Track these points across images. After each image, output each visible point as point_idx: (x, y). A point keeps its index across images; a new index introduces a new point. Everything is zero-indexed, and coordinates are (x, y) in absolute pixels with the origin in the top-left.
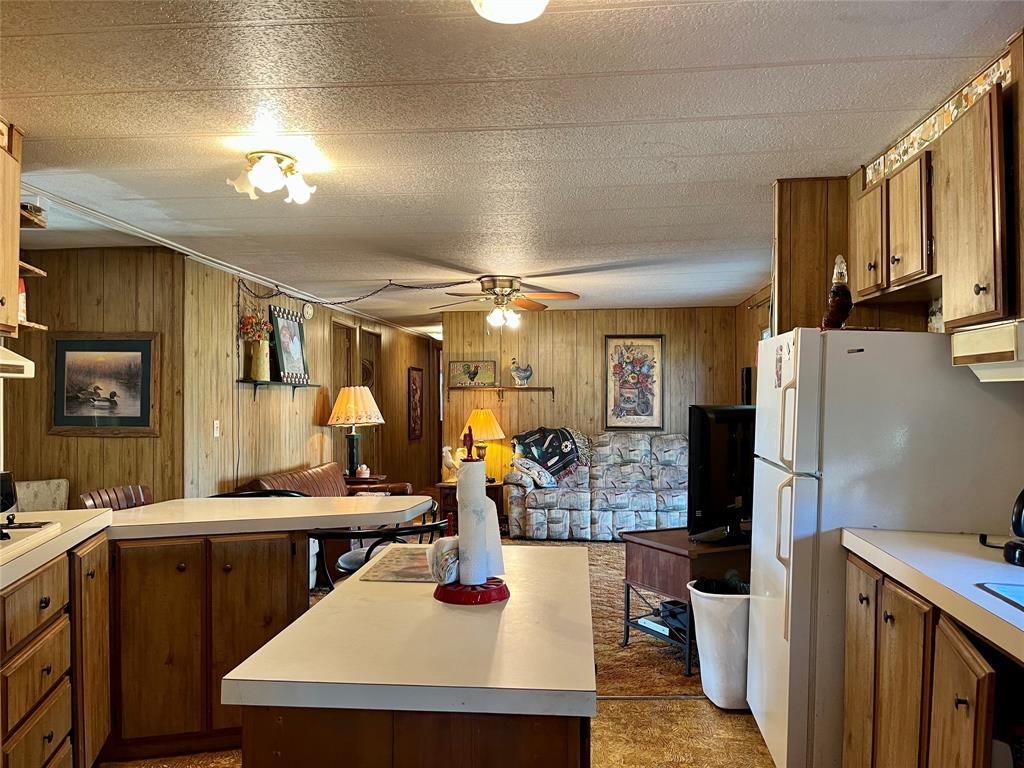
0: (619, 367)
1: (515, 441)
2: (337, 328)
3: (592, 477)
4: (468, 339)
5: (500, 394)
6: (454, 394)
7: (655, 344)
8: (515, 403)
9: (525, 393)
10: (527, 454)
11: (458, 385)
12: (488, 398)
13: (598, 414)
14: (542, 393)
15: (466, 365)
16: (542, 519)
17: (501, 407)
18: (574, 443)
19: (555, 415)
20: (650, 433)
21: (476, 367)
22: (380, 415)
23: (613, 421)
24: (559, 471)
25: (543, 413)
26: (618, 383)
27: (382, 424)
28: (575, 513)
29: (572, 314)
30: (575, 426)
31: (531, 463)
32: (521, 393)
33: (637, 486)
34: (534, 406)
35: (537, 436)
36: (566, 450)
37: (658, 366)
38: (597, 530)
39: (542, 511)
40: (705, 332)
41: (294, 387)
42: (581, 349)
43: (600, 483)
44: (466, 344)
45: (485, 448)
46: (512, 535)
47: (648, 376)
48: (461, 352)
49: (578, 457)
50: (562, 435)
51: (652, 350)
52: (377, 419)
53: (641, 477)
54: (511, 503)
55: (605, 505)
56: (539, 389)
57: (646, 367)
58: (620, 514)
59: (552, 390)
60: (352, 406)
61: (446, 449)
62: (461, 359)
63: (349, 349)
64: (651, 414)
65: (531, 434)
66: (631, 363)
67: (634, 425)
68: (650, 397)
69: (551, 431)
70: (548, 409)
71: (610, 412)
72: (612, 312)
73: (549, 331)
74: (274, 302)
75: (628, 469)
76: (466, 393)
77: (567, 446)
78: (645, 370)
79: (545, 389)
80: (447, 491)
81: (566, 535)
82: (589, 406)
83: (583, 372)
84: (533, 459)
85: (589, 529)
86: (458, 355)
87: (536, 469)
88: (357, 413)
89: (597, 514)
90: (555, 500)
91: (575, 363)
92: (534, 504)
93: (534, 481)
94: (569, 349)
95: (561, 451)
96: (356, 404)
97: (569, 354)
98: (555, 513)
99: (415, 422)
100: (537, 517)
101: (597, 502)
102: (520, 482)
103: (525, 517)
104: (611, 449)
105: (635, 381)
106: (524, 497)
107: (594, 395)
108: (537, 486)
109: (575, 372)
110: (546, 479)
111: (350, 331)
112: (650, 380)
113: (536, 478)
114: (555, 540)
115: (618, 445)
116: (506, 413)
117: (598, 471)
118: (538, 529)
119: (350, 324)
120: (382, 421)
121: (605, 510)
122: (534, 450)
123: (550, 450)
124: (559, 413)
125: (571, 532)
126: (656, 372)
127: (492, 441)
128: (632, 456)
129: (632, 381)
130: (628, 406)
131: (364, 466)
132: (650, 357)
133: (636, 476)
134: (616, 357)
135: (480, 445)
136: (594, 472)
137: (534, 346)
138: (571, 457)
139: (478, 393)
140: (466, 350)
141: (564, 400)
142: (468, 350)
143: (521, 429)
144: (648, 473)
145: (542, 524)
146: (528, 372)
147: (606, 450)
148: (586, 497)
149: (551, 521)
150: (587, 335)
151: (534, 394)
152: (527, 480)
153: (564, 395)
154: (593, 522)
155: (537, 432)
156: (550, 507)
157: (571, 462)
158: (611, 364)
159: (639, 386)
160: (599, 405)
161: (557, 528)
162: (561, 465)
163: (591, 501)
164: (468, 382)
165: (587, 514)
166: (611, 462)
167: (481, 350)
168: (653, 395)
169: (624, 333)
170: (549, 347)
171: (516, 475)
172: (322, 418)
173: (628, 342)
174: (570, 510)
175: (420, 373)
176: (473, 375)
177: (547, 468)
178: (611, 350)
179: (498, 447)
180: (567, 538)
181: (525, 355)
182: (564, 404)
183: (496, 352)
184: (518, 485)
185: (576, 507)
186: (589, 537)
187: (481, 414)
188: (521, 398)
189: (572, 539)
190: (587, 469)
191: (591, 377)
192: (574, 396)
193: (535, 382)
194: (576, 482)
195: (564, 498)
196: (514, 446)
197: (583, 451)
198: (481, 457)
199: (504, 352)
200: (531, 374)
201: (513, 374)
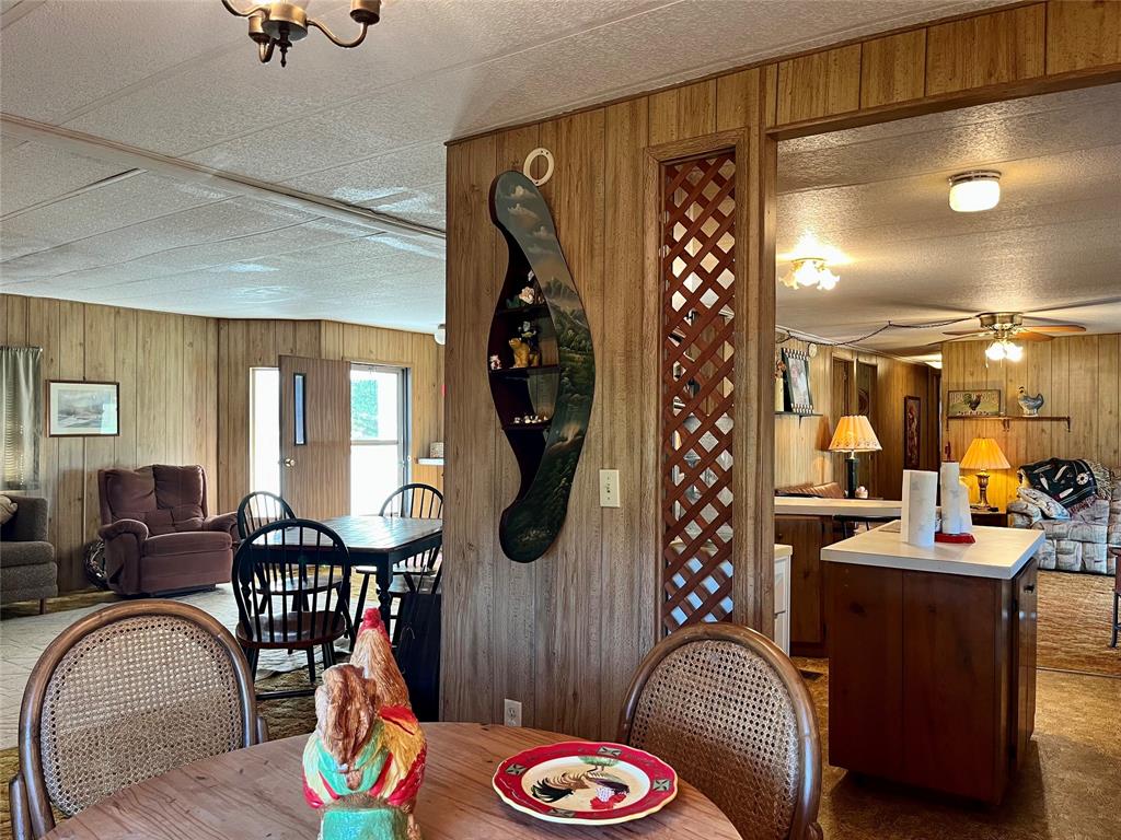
1: (1022, 471)
2: (836, 362)
3: (1113, 511)
4: (969, 369)
5: (1006, 423)
6: (953, 423)
8: (1023, 433)
9: (1036, 423)
10: (1034, 483)
11: (959, 414)
12: (993, 427)
14: (1055, 423)
16: (1049, 549)
17: (1006, 437)
18: (1092, 475)
19: (1071, 446)
22: (877, 441)
24: (1073, 503)
25: (1059, 443)
28: (1088, 545)
29: (1092, 340)
30: (1095, 458)
31: (1038, 493)
32: (1030, 423)
34: (1046, 437)
35: (1048, 467)
36: (1081, 483)
39: (1050, 542)
41: (802, 417)
42: (1104, 376)
44: (967, 373)
45: (987, 477)
48: (961, 381)
49: (1096, 490)
50: (1077, 467)
52: (874, 445)
56: (1052, 419)
59: (1068, 419)
60: (852, 433)
62: (961, 389)
63: (846, 381)
65: (1041, 465)
69: (1063, 463)
73: (1065, 358)
74: (786, 345)
76: (967, 422)
77: (1083, 479)
79: (1058, 419)
81: (1078, 567)
82: (1111, 437)
83: (1106, 401)
84: (1042, 489)
85: (1105, 563)
86: (958, 384)
87: (1045, 499)
88: (856, 439)
90: (1065, 531)
91: (1095, 390)
93: (1042, 511)
94: (1089, 375)
95: (1076, 482)
96: (855, 432)
97: (1089, 381)
98: (1064, 544)
100: (1043, 547)
101: (1116, 536)
102: (1025, 511)
107: (1118, 425)
108: (1045, 517)
109: (1096, 401)
110: (1056, 509)
111: (847, 364)
113: (1043, 508)
114: (1065, 571)
116: (1012, 443)
118: (1045, 559)
119: (848, 357)
120: (880, 448)
122: (1044, 481)
123: (1063, 482)
124: (1076, 443)
125: (1084, 564)
127: (996, 471)
131: (863, 488)
135: (982, 474)
136: (1116, 507)
137: (1046, 373)
138: (1088, 489)
139: (980, 422)
141: (1082, 430)
142: (969, 379)
145: (1050, 554)
146: (1038, 401)
148: (1103, 530)
149: (1059, 552)
150: (1110, 361)
151: (1046, 425)
152: (1033, 510)
153: (1082, 424)
154: (1110, 556)
155: (1047, 463)
156: (1059, 538)
157: (1088, 494)
161: (1067, 560)
162: (1075, 497)
163: (1108, 535)
165: (1105, 547)
167: (984, 379)
170: (1064, 374)
171: (1020, 504)
172: (823, 442)
174: (1083, 542)
175: (917, 402)
177: (1059, 500)
179: (1001, 478)
180: (1078, 569)
181: (1035, 384)
182: (1081, 436)
183: (1001, 382)
184: (1023, 514)
185: (1089, 539)
186: (1105, 572)
187: (983, 444)
188: (1030, 429)
189: (1084, 571)
190: (1107, 503)
191: (1115, 405)
192: (1095, 426)
193: (1047, 411)
194: (1092, 516)
195: (1075, 530)
196: (1021, 477)
197: (1102, 483)
198: (982, 486)
199: (1011, 381)
200: (1042, 403)
201: (1021, 403)
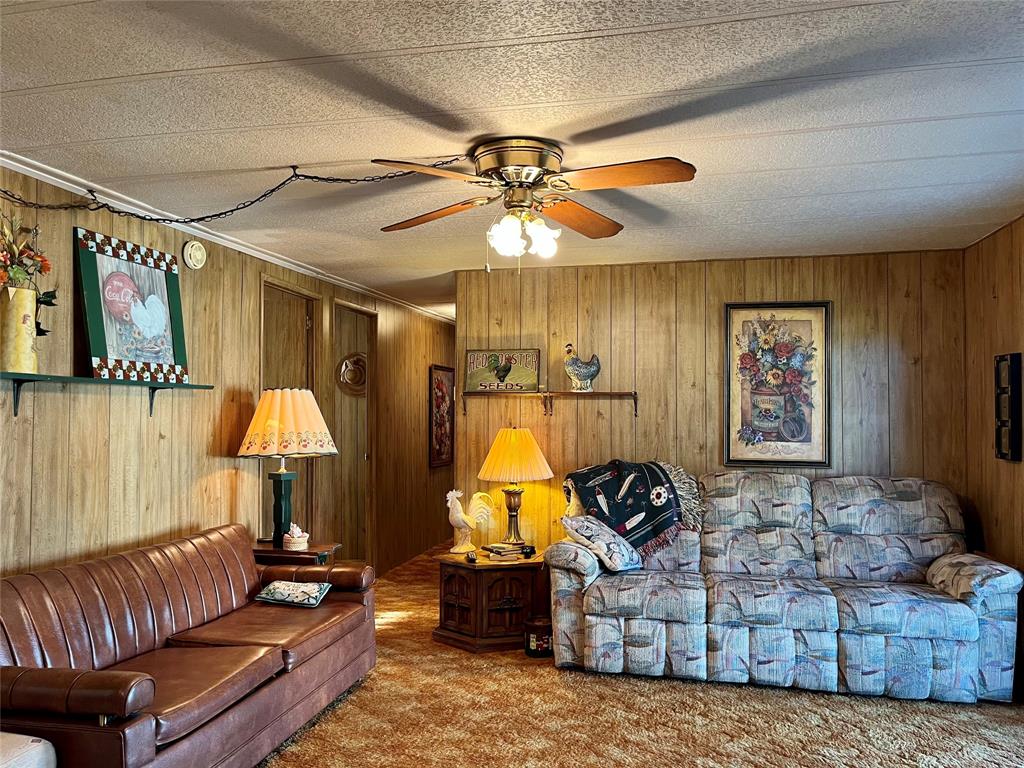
0: (750, 360)
1: (570, 484)
3: (706, 552)
4: (496, 314)
5: (548, 403)
6: (475, 405)
7: (815, 319)
8: (571, 418)
9: (588, 402)
10: (588, 506)
11: (480, 388)
12: (528, 409)
13: (713, 438)
14: (616, 402)
15: (492, 354)
16: (614, 636)
17: (548, 425)
18: (672, 489)
19: (639, 439)
20: (807, 471)
23: (741, 451)
24: (645, 539)
25: (619, 434)
26: (748, 386)
28: (676, 628)
29: (668, 268)
30: (673, 459)
31: (595, 526)
32: (581, 402)
33: (790, 571)
34: (604, 424)
35: (607, 476)
36: (658, 503)
37: (819, 355)
38: (720, 664)
39: (615, 622)
40: (907, 295)
42: (684, 328)
43: (720, 564)
44: (493, 321)
45: (518, 494)
47: (801, 374)
48: (484, 337)
49: (679, 515)
50: (650, 475)
51: (808, 326)
53: (796, 554)
54: (557, 603)
55: (735, 616)
56: (611, 396)
57: (799, 358)
58: (763, 632)
59: (634, 396)
61: (453, 497)
62: (484, 347)
64: (808, 439)
65: (597, 471)
66: (772, 350)
67: (777, 457)
68: (805, 409)
69: (631, 467)
70: (626, 429)
71: (734, 435)
72: (737, 265)
73: (629, 299)
75: (770, 539)
76: (493, 401)
77: (660, 496)
78: (796, 362)
79: (621, 396)
80: (450, 570)
81: (659, 670)
82: (697, 425)
83: (687, 366)
84: (600, 515)
85: (703, 661)
86: (479, 339)
89: (719, 632)
90: (638, 603)
91: (673, 350)
92: (598, 608)
93: (601, 562)
94: (664, 326)
95: (650, 502)
97: (663, 337)
98: (638, 627)
99: (441, 442)
100: (604, 632)
101: (720, 609)
102: (572, 566)
103: (582, 631)
104: (738, 503)
105: (780, 382)
106: (581, 593)
107: (705, 405)
108: (606, 571)
109: (673, 367)
110: (623, 556)
112: (805, 379)
114: (639, 677)
115: (751, 495)
116: (557, 436)
117: (716, 541)
118: (606, 655)
121: (734, 625)
122: (601, 499)
123: (630, 501)
124: (645, 434)
125: (669, 664)
126: (817, 365)
128: (778, 515)
129: (773, 382)
130: (767, 425)
132: (805, 340)
133: (787, 554)
134: (745, 341)
135: (512, 488)
136: (710, 543)
137: (604, 323)
138: (667, 514)
139: (511, 401)
140: (491, 334)
141: (654, 412)
142: (496, 332)
143: (581, 462)
144: (809, 547)
145: (614, 646)
146: (592, 367)
147: (730, 504)
148: (698, 598)
149: (630, 641)
150: (693, 303)
151: (604, 404)
152: (587, 561)
153: (654, 404)
154: (712, 646)
155: (606, 468)
156: (628, 615)
157: (668, 523)
158: (737, 353)
159: (786, 389)
160: (714, 424)
161: (643, 656)
162: (648, 528)
163: (708, 607)
164: (491, 381)
165: (699, 631)
166: (739, 522)
167: (517, 333)
168: (811, 405)
169: (758, 300)
170: (629, 324)
171: (566, 552)
173: (766, 315)
174: (667, 622)
177: (624, 533)
178: (736, 328)
179: (542, 491)
180: (660, 674)
181: (587, 340)
182: (653, 420)
183: (540, 335)
184: (569, 571)
185: (678, 617)
186: (703, 675)
187: (513, 435)
188: (581, 410)
189: (669, 676)
190: (695, 536)
191: (700, 375)
192: (672, 406)
193: (604, 384)
194: (675, 560)
195: (655, 600)
196: (568, 493)
197: (688, 503)
198: (513, 509)
199: (555, 334)
200: (598, 371)
201: (569, 369)
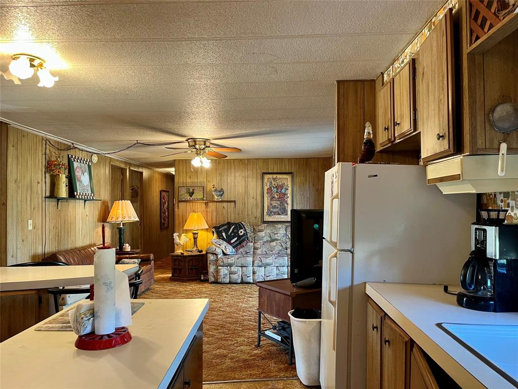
0: (270, 189)
1: (214, 230)
2: (114, 169)
3: (255, 248)
4: (188, 174)
5: (206, 204)
6: (181, 204)
7: (289, 177)
8: (214, 209)
9: (220, 203)
10: (220, 236)
11: (184, 199)
12: (200, 206)
13: (259, 215)
14: (229, 203)
15: (188, 188)
16: (226, 272)
17: (207, 211)
18: (245, 230)
19: (236, 215)
20: (286, 224)
21: (193, 190)
22: (136, 216)
23: (267, 218)
24: (237, 245)
25: (230, 214)
26: (269, 198)
27: (138, 221)
28: (244, 268)
29: (245, 161)
30: (247, 221)
31: (221, 241)
32: (218, 204)
33: (279, 253)
34: (225, 211)
35: (226, 227)
36: (241, 234)
37: (290, 189)
38: (256, 278)
39: (227, 268)
40: (315, 171)
41: (85, 201)
42: (250, 180)
43: (259, 252)
44: (188, 177)
45: (197, 234)
46: (210, 281)
47: (285, 194)
48: (185, 182)
49: (247, 238)
50: (239, 226)
51: (287, 180)
52: (135, 218)
53: (281, 248)
54: (210, 264)
55: (260, 263)
56: (227, 202)
57: (284, 189)
58: (268, 268)
59: (235, 202)
60: (120, 211)
61: (175, 235)
62: (185, 185)
63: (122, 180)
64: (287, 215)
65: (223, 225)
66: (276, 187)
67: (278, 220)
68: (286, 205)
69: (233, 224)
70: (232, 213)
71: (265, 214)
72: (266, 160)
73: (233, 170)
74: (71, 153)
75: (274, 244)
76: (188, 203)
77: (241, 232)
78: (283, 191)
79: (230, 202)
80: (176, 258)
81: (239, 281)
82: (254, 210)
83: (251, 192)
84: (223, 239)
85: (252, 277)
86: (183, 183)
87: (224, 244)
88: (123, 215)
89: (256, 269)
90: (233, 262)
91: (246, 187)
92: (222, 264)
93: (223, 251)
94: (244, 179)
95: (238, 234)
96: (122, 210)
97: (243, 183)
98: (234, 269)
99: (164, 220)
100: (224, 271)
101: (256, 262)
102: (214, 252)
103: (217, 271)
104: (265, 234)
105: (278, 197)
106: (217, 260)
107: (257, 204)
108: (224, 254)
109: (247, 192)
110: (229, 250)
111: (123, 171)
112: (286, 196)
113: (223, 250)
114: (234, 283)
115: (268, 231)
116: (209, 215)
117: (257, 245)
118: (224, 278)
119: (123, 166)
120: (138, 220)
121: (260, 266)
122: (224, 234)
123: (232, 234)
124: (238, 214)
125: (242, 279)
126: (289, 192)
127: (202, 229)
128: (276, 237)
129: (277, 197)
130: (275, 210)
131: (127, 245)
132: (286, 184)
133: (278, 248)
134: (268, 184)
135: (195, 232)
136: (256, 246)
137: (225, 178)
138: (244, 238)
139: (194, 204)
140: (187, 181)
141: (241, 207)
142: (189, 180)
143: (218, 223)
144: (284, 246)
145: (226, 275)
146: (221, 192)
147: (262, 234)
148: (250, 259)
149: (231, 273)
150: (253, 172)
151: (225, 204)
152: (219, 251)
153: (241, 204)
154: (254, 273)
155: (225, 225)
156: (230, 265)
157: (244, 240)
158: (266, 188)
159: (280, 199)
160: (259, 210)
161: (234, 277)
162: (238, 242)
163: (253, 262)
164: (189, 198)
165: (251, 268)
166: (265, 239)
167: (196, 181)
168: (287, 204)
169: (272, 172)
170: (233, 178)
171: (212, 248)
172: (104, 217)
173: (275, 176)
174: (242, 267)
175: (168, 193)
176: (191, 194)
177: (231, 244)
178: (266, 180)
179: (205, 233)
180: (240, 282)
181: (220, 183)
182: (241, 210)
183: (204, 182)
184: (213, 254)
185: (245, 265)
186: (252, 281)
187: (195, 215)
188: (218, 206)
189: (242, 283)
190: (252, 244)
191: (255, 194)
192: (246, 205)
193: (225, 198)
194: (246, 251)
195: (238, 260)
196: (213, 233)
197: (250, 234)
198: (195, 239)
199: (209, 181)
200: (223, 193)
201: (213, 193)
